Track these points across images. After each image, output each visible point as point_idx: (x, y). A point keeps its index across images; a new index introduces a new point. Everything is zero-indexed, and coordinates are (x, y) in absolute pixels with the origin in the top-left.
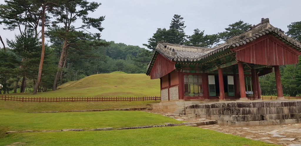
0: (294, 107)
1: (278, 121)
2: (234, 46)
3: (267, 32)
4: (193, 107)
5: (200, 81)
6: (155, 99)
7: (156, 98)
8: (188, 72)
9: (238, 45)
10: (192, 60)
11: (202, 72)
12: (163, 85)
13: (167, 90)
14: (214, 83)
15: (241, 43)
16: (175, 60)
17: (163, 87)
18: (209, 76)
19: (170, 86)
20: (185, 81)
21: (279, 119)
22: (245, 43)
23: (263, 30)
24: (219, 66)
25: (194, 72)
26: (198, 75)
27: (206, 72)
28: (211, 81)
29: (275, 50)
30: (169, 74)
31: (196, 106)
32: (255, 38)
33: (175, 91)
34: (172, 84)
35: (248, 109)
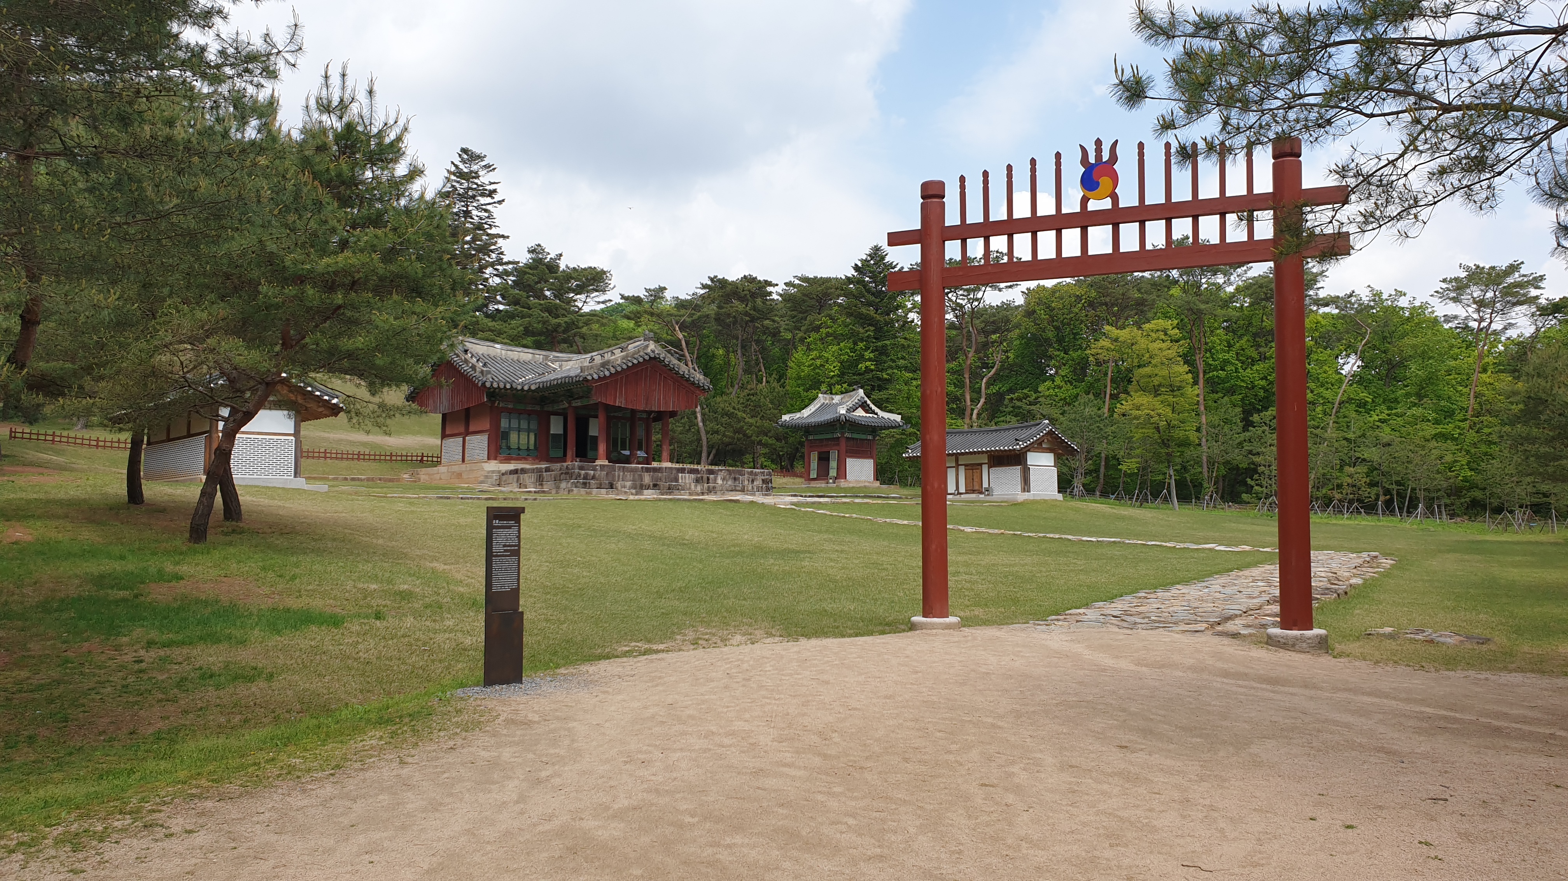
0: (660, 475)
1: (634, 491)
2: (589, 378)
3: (647, 358)
4: (515, 472)
5: (534, 425)
6: (419, 458)
7: (423, 456)
8: (510, 406)
9: (596, 376)
10: (519, 387)
11: (538, 408)
12: (447, 429)
13: (460, 440)
14: (562, 432)
15: (602, 374)
16: (488, 385)
17: (448, 432)
18: (552, 417)
19: (468, 433)
20: (504, 423)
21: (635, 488)
22: (607, 373)
23: (642, 353)
24: (570, 403)
25: (520, 407)
26: (529, 413)
27: (546, 409)
28: (556, 427)
29: (659, 384)
30: (467, 410)
31: (523, 471)
32: (625, 367)
33: (479, 443)
34: (471, 429)
35: (592, 472)
